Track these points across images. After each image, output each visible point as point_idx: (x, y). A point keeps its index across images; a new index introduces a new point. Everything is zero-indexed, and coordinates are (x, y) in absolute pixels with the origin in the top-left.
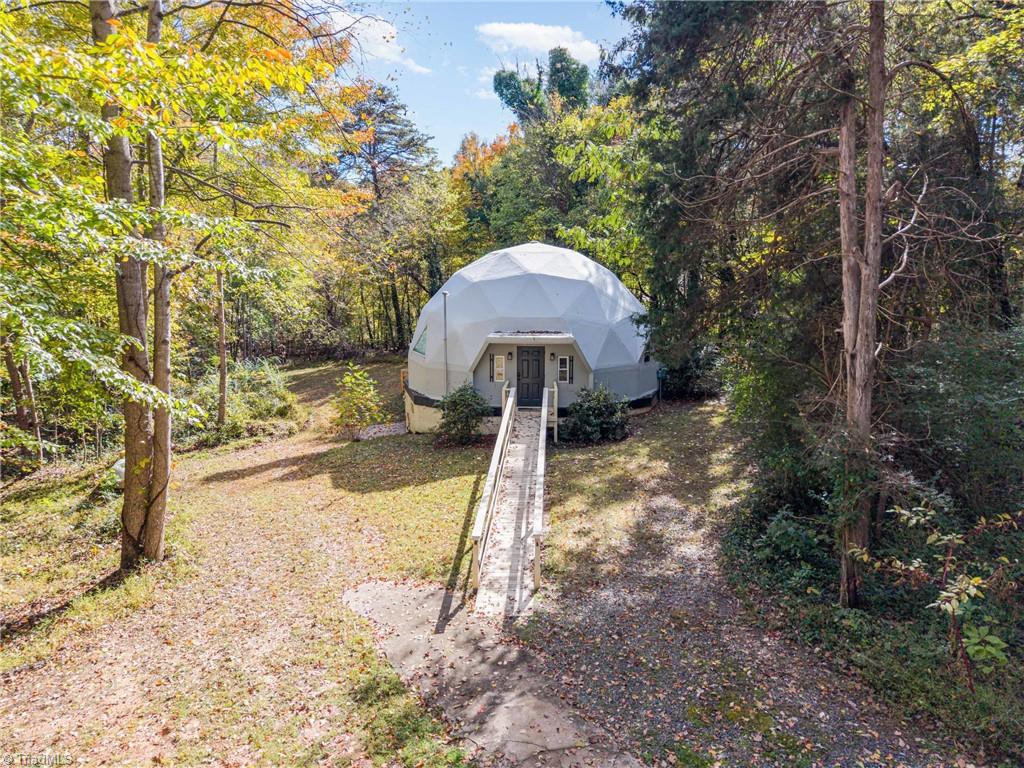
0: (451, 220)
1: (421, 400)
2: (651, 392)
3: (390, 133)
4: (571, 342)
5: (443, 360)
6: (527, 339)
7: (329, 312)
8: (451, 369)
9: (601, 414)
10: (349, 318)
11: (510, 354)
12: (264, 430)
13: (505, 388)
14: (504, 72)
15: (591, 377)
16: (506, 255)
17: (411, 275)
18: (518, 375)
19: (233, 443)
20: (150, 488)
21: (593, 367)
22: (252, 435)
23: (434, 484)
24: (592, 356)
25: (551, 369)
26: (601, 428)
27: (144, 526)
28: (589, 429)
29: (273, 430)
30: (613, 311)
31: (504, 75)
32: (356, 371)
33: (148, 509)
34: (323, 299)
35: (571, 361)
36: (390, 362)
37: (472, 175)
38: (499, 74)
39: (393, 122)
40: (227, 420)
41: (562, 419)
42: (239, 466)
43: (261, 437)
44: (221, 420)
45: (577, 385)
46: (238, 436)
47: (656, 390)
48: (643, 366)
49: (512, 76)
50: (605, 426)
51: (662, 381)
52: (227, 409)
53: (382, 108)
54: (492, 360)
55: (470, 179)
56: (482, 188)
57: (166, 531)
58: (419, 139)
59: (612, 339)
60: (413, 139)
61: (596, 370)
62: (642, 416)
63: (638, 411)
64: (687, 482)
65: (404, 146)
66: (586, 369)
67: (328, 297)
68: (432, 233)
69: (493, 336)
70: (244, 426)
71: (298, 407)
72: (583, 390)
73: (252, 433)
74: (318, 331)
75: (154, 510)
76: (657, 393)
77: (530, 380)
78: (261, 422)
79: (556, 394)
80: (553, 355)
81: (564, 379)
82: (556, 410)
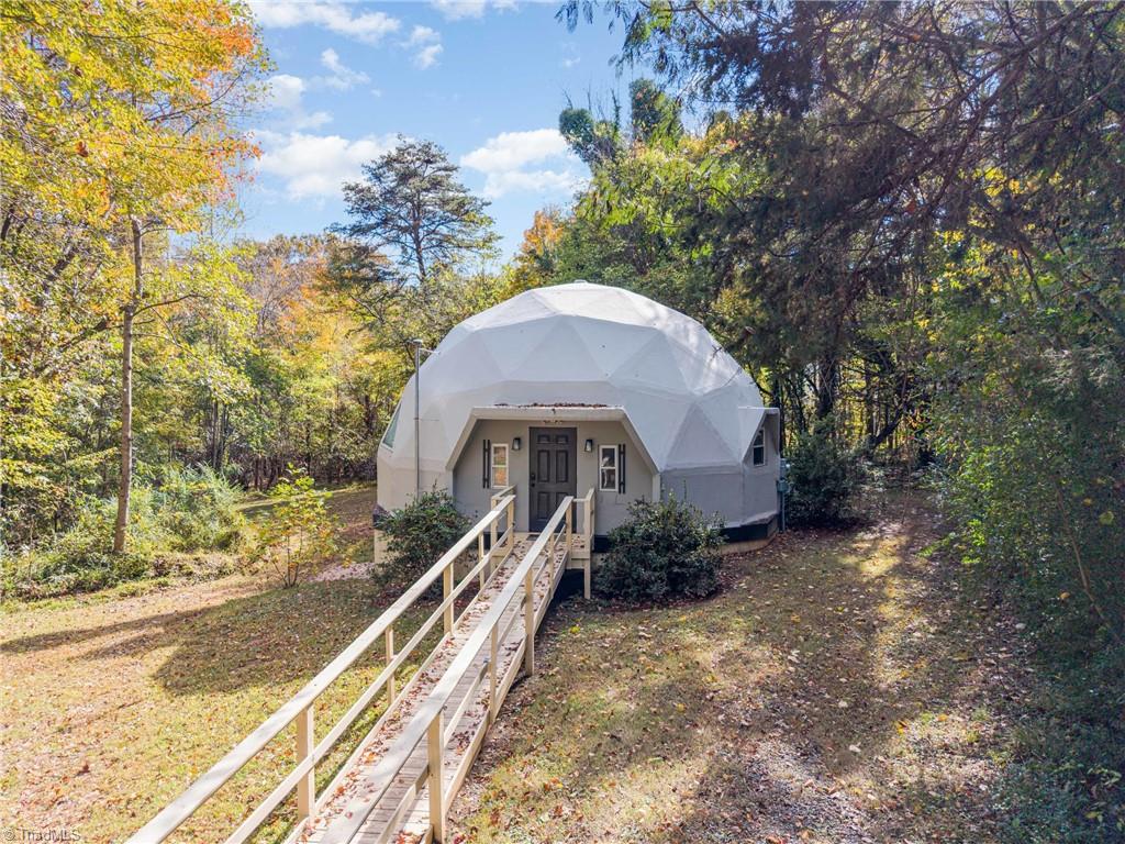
2: (766, 515)
4: (618, 418)
5: (414, 455)
6: (542, 414)
8: (425, 467)
9: (670, 548)
11: (518, 440)
12: (182, 568)
14: (572, 109)
15: (656, 480)
16: (531, 294)
18: (532, 477)
19: (123, 587)
21: (660, 465)
22: (159, 576)
24: (659, 446)
25: (589, 467)
26: (670, 573)
28: (645, 574)
30: (698, 373)
31: (572, 112)
32: (298, 476)
35: (622, 452)
38: (565, 113)
40: (127, 551)
41: (599, 557)
44: (116, 551)
45: (633, 492)
46: (136, 576)
47: (775, 512)
48: (750, 468)
49: (581, 114)
50: (676, 570)
51: (785, 500)
54: (487, 450)
55: (537, 257)
56: (549, 265)
59: (696, 421)
61: (665, 471)
62: (752, 555)
63: (745, 547)
64: (843, 704)
66: (648, 468)
70: (154, 560)
72: (639, 503)
76: (779, 516)
77: (552, 487)
78: (179, 555)
79: (587, 509)
80: (591, 441)
81: (611, 484)
82: (586, 536)
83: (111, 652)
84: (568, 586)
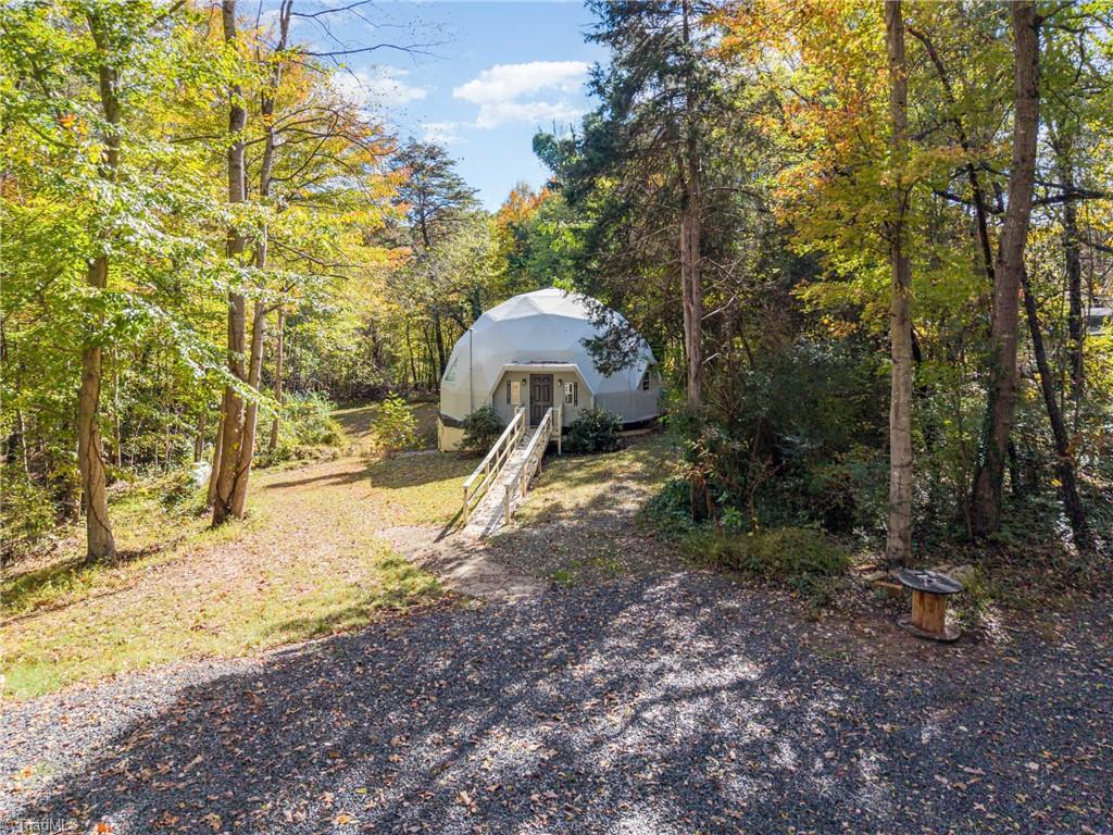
0: (493, 267)
1: (449, 422)
3: (440, 186)
4: (573, 370)
5: (469, 386)
6: (536, 368)
7: (375, 354)
8: (475, 394)
10: (394, 360)
11: (524, 380)
12: (310, 454)
13: (516, 408)
14: (541, 134)
15: (592, 400)
16: (526, 298)
17: (455, 317)
18: (531, 399)
19: (283, 465)
20: (238, 465)
21: (593, 393)
22: (300, 459)
23: (452, 480)
25: (559, 393)
26: (597, 441)
27: (232, 493)
28: (585, 442)
29: (319, 455)
31: (541, 137)
32: (395, 398)
33: (236, 480)
34: (368, 340)
35: (576, 386)
36: (432, 401)
37: (515, 224)
38: (537, 137)
39: (442, 176)
40: (278, 445)
41: (565, 436)
42: (289, 480)
43: (307, 459)
44: (272, 445)
45: (581, 405)
46: (287, 459)
48: (641, 393)
49: (549, 138)
50: (599, 439)
52: (279, 435)
53: (433, 163)
54: (509, 385)
55: (514, 228)
56: (524, 237)
57: (246, 500)
58: (466, 192)
60: (460, 192)
61: (596, 395)
63: (638, 432)
65: (451, 198)
66: (588, 393)
67: (374, 339)
68: (474, 278)
69: (510, 365)
70: (293, 450)
71: (342, 437)
72: (584, 410)
73: (300, 456)
74: (363, 372)
75: (240, 481)
77: (541, 403)
78: (308, 447)
79: (560, 413)
80: (560, 381)
81: (570, 402)
82: (559, 427)
83: (333, 484)
84: (551, 451)
